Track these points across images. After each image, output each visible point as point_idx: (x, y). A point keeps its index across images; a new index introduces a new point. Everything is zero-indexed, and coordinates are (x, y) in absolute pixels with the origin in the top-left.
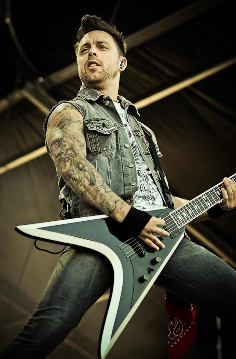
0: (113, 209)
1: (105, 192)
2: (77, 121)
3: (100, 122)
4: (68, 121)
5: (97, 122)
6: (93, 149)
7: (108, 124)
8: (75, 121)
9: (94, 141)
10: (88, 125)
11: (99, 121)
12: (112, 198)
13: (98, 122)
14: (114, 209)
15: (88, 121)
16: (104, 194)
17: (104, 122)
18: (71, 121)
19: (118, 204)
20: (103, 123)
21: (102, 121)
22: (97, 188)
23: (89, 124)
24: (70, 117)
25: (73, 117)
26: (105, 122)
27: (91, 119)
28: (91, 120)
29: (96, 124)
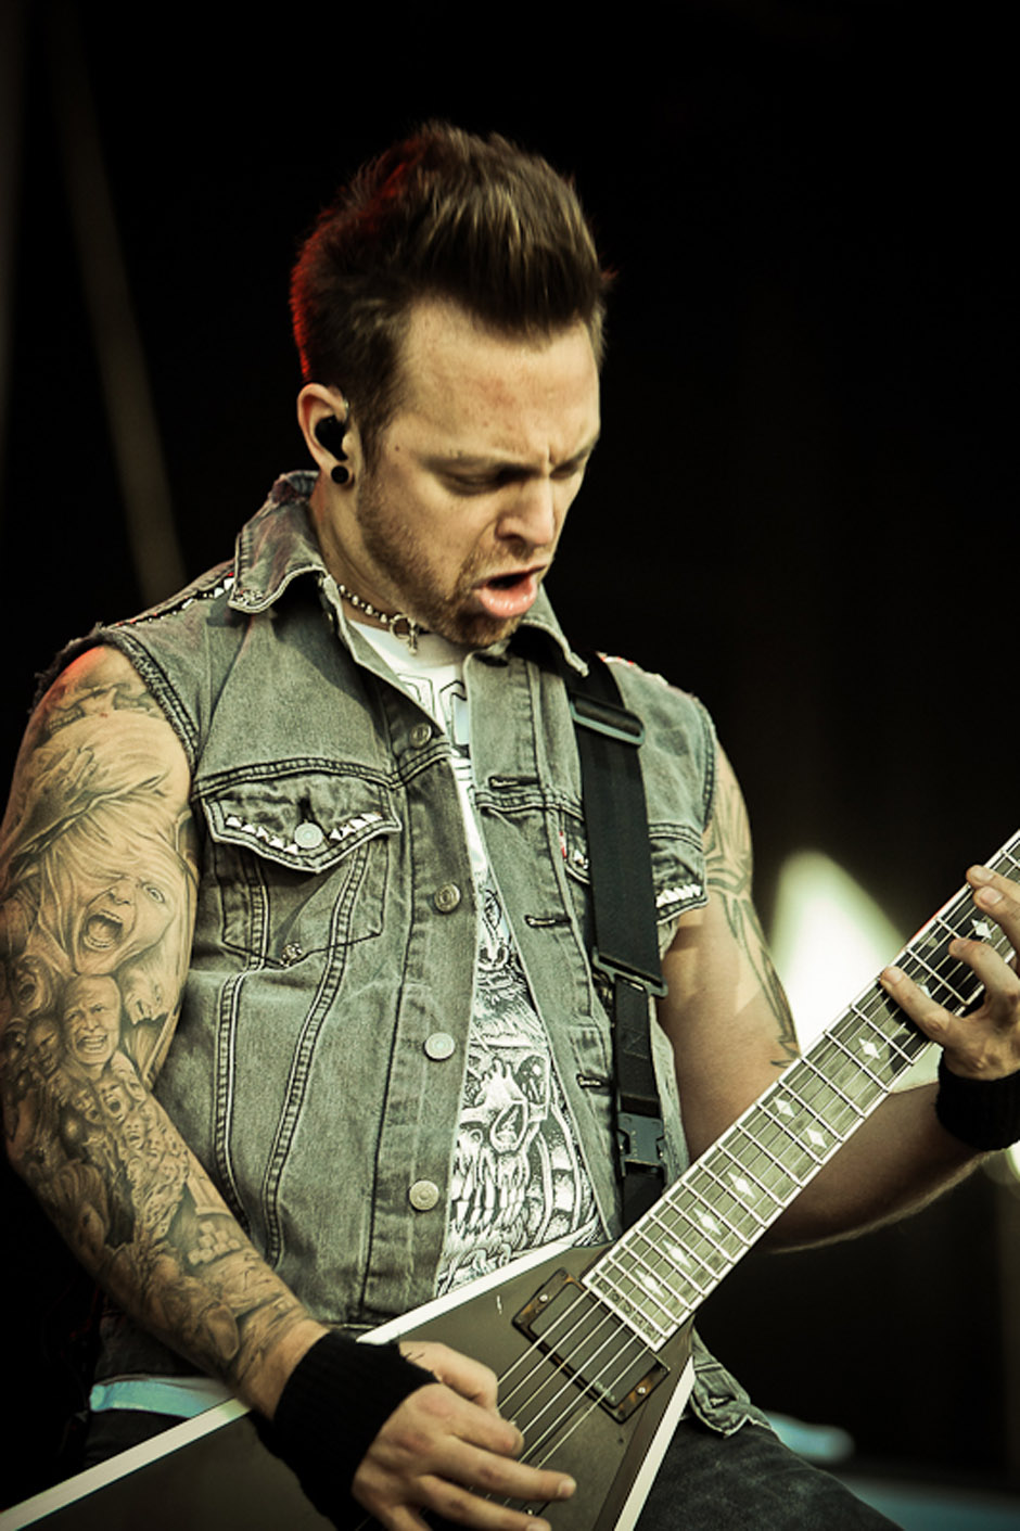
0: (229, 1356)
1: (181, 1274)
2: (131, 793)
3: (284, 787)
4: (78, 801)
5: (266, 789)
6: (230, 934)
7: (330, 803)
8: (118, 798)
9: (243, 896)
10: (215, 806)
11: (276, 784)
12: (220, 1298)
13: (275, 789)
14: (236, 1358)
15: (219, 780)
16: (181, 1284)
17: (307, 790)
18: (95, 802)
19: (254, 1327)
20: (303, 793)
21: (301, 780)
22: (141, 1258)
23: (217, 801)
24: (92, 773)
25: (105, 774)
26: (312, 790)
27: (236, 770)
28: (233, 776)
29: (261, 803)
